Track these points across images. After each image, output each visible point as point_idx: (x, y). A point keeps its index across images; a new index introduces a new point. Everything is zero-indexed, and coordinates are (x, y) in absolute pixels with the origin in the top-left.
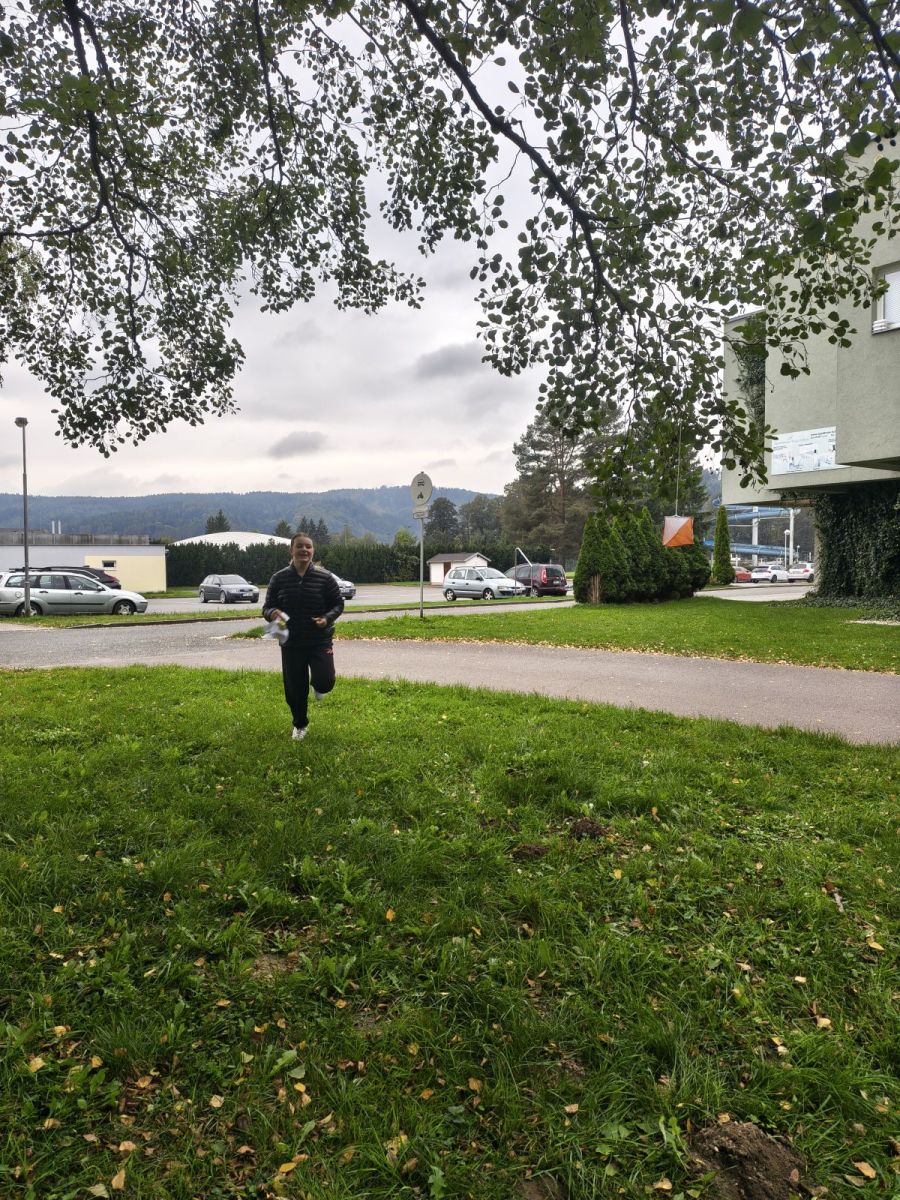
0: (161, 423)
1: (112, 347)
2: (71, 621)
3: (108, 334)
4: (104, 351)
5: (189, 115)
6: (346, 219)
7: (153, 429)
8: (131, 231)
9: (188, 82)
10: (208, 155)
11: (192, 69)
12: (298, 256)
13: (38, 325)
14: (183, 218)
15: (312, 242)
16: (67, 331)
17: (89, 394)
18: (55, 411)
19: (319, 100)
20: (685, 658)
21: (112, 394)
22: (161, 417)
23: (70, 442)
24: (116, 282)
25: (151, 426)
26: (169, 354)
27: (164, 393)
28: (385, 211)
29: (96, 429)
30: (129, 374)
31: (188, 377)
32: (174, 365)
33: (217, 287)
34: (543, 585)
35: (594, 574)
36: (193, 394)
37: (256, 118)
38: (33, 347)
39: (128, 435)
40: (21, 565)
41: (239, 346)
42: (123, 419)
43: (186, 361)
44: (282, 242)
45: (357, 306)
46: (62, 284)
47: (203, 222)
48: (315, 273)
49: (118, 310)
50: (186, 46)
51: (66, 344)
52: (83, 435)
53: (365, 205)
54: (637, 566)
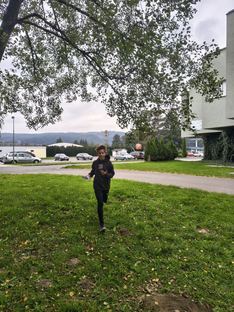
0: (47, 124)
1: (38, 109)
2: (23, 164)
3: (37, 107)
4: (36, 110)
6: (83, 85)
7: (45, 125)
8: (41, 85)
9: (53, 58)
10: (57, 71)
11: (53, 55)
12: (74, 92)
13: (22, 104)
14: (52, 84)
15: (76, 89)
16: (28, 105)
17: (33, 118)
18: (26, 122)
19: (78, 63)
20: (162, 173)
21: (37, 118)
22: (47, 123)
23: (29, 128)
24: (38, 97)
25: (45, 124)
26: (48, 110)
27: (47, 118)
28: (90, 84)
29: (34, 125)
30: (41, 115)
31: (52, 115)
32: (49, 112)
33: (58, 97)
34: (139, 157)
35: (149, 154)
36: (53, 118)
37: (66, 65)
38: (22, 109)
39: (40, 126)
40: (12, 151)
41: (62, 109)
42: (39, 123)
43: (52, 111)
44: (70, 89)
45: (85, 101)
46: (27, 96)
47: (55, 85)
48: (77, 95)
49: (39, 102)
50: (52, 51)
51: (28, 108)
52: (32, 126)
53: (87, 82)
54: (159, 152)
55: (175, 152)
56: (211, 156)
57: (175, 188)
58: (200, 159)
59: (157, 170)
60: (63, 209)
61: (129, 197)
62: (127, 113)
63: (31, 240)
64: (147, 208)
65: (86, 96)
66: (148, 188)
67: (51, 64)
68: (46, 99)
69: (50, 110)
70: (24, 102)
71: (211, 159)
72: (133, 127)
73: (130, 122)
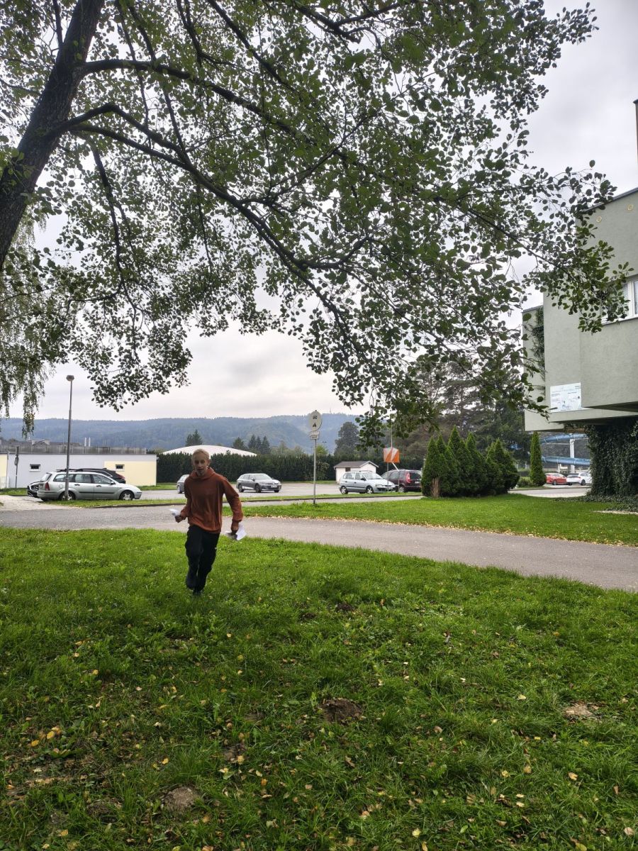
0: (146, 393)
1: (124, 354)
2: (93, 504)
3: (122, 348)
4: (119, 357)
5: (168, 236)
6: (246, 289)
8: (137, 291)
9: (168, 221)
10: (178, 254)
11: (170, 215)
12: (220, 308)
13: (85, 342)
14: (163, 289)
15: (227, 301)
16: (101, 345)
17: (110, 378)
18: (92, 388)
19: (232, 233)
20: (470, 532)
21: (122, 379)
22: (147, 390)
23: (99, 404)
24: (127, 322)
25: (142, 395)
26: (153, 356)
27: (148, 378)
28: (264, 287)
29: (113, 397)
30: (132, 368)
31: (162, 369)
32: (154, 361)
33: (180, 322)
34: (408, 484)
35: (434, 477)
36: (164, 378)
37: (202, 238)
38: (82, 354)
39: (129, 399)
40: (64, 467)
41: (189, 352)
42: (127, 391)
43: (162, 359)
44: (212, 301)
45: (251, 331)
46: (99, 321)
47: (173, 291)
48: (228, 317)
49: (127, 336)
50: (167, 205)
51: (100, 352)
52: (106, 400)
53: (256, 282)
54: (464, 472)
55: (509, 472)
56: (612, 483)
57: (504, 577)
58: (581, 493)
59: (456, 522)
60: (172, 634)
61: (365, 599)
62: (362, 363)
63: (67, 724)
64: (417, 635)
65: (253, 319)
66: (424, 573)
67: (164, 238)
68: (145, 326)
69: (158, 356)
70: (89, 336)
71: (611, 492)
72: (378, 401)
73: (369, 388)
